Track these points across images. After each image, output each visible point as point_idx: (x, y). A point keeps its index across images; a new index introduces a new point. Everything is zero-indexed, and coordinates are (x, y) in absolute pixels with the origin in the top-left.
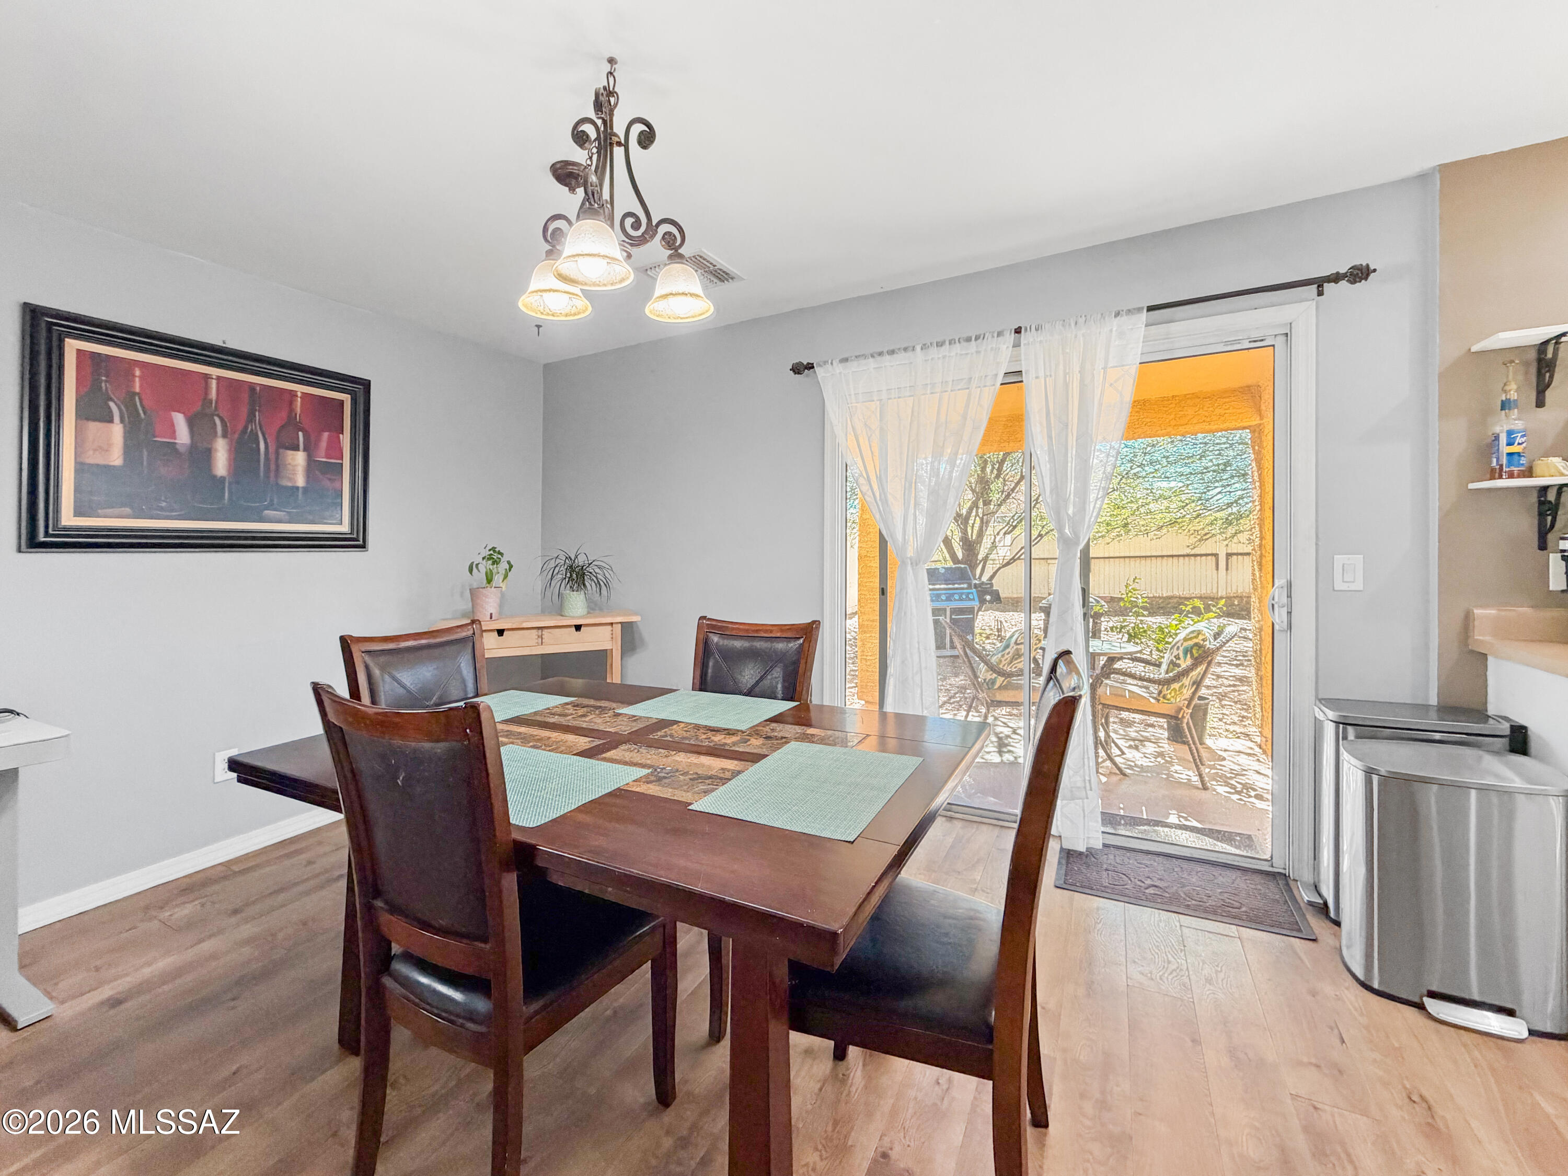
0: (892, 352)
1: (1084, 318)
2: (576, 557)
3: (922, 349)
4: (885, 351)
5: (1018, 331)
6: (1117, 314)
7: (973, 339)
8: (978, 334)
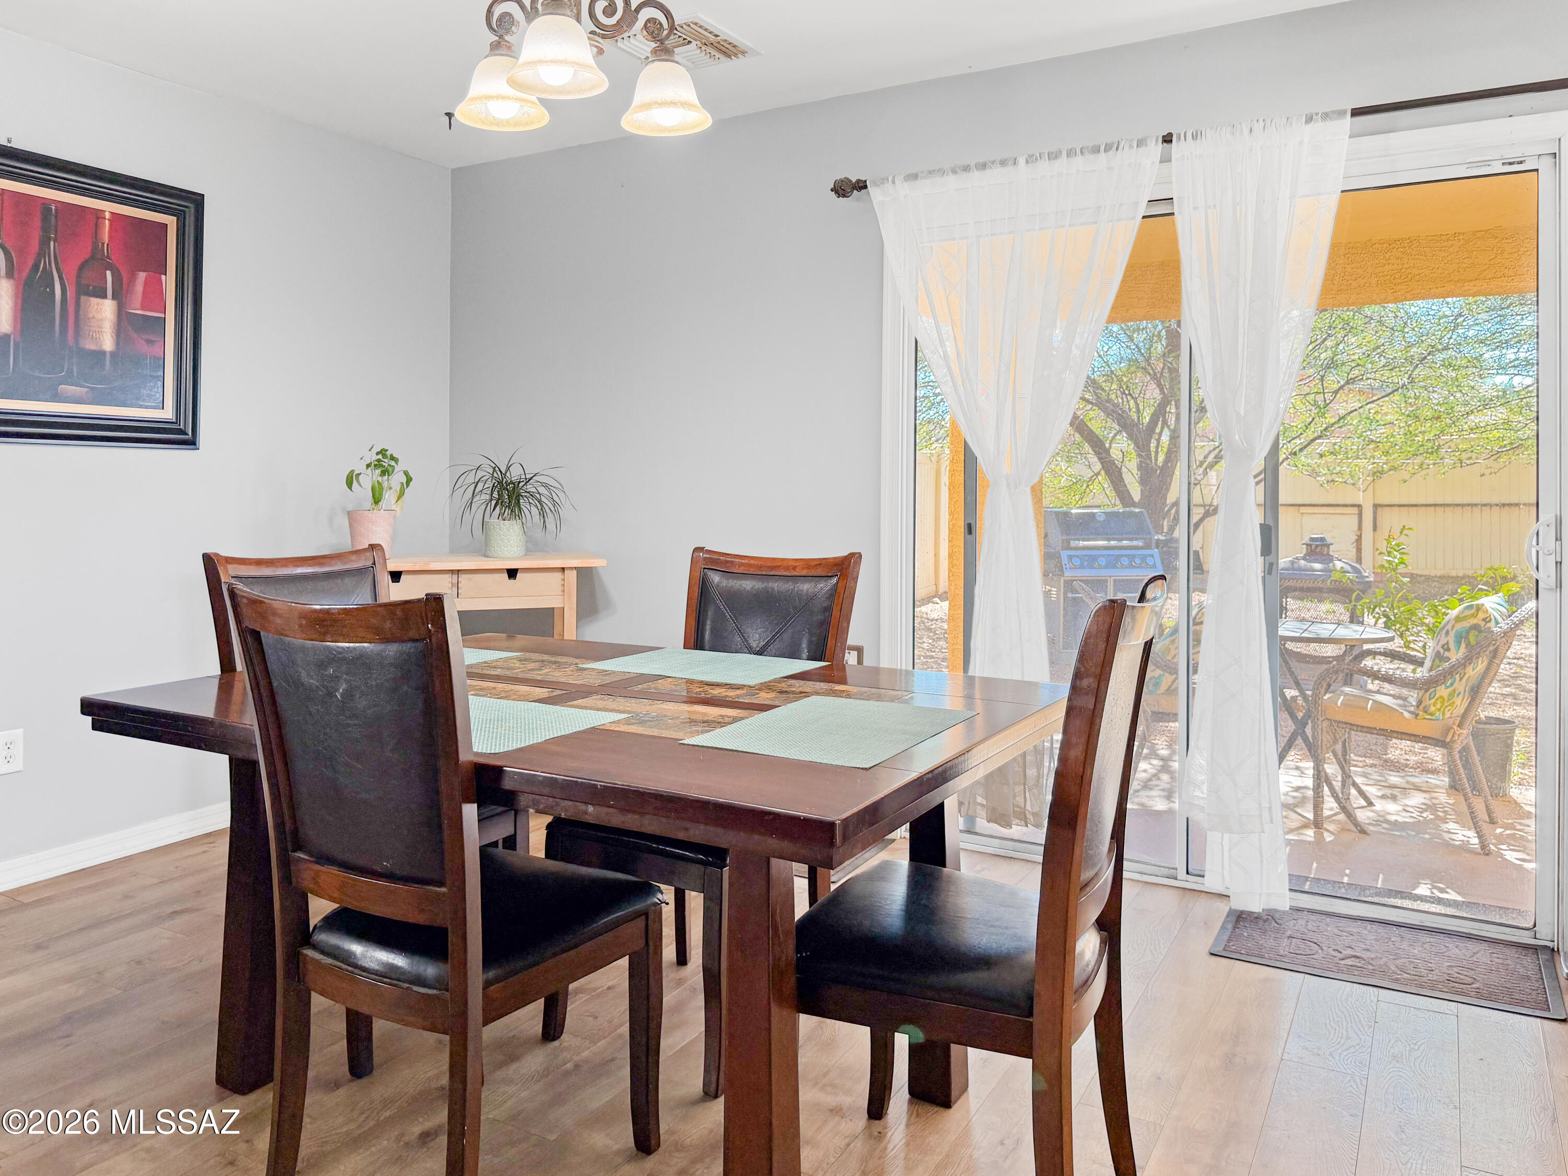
0: (983, 166)
1: (1261, 123)
2: (508, 469)
3: (1027, 162)
4: (973, 164)
5: (1167, 139)
6: (1309, 119)
7: (1102, 148)
8: (1109, 142)
